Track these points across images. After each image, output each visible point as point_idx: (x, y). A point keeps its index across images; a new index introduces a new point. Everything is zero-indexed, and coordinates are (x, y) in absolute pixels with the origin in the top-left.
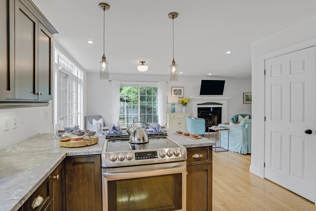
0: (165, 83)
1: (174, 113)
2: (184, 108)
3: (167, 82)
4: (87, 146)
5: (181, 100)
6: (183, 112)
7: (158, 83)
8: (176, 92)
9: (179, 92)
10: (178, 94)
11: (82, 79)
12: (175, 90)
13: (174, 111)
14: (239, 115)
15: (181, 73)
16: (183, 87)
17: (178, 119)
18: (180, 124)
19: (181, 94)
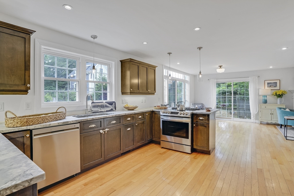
0: (257, 78)
1: (265, 104)
2: (279, 99)
3: (259, 77)
4: (161, 109)
5: (274, 92)
6: (277, 104)
7: (249, 78)
8: (270, 85)
9: (274, 85)
10: (273, 86)
11: (189, 81)
12: (268, 84)
13: (265, 102)
15: (271, 67)
16: (279, 80)
17: (270, 110)
18: (273, 114)
19: (276, 87)
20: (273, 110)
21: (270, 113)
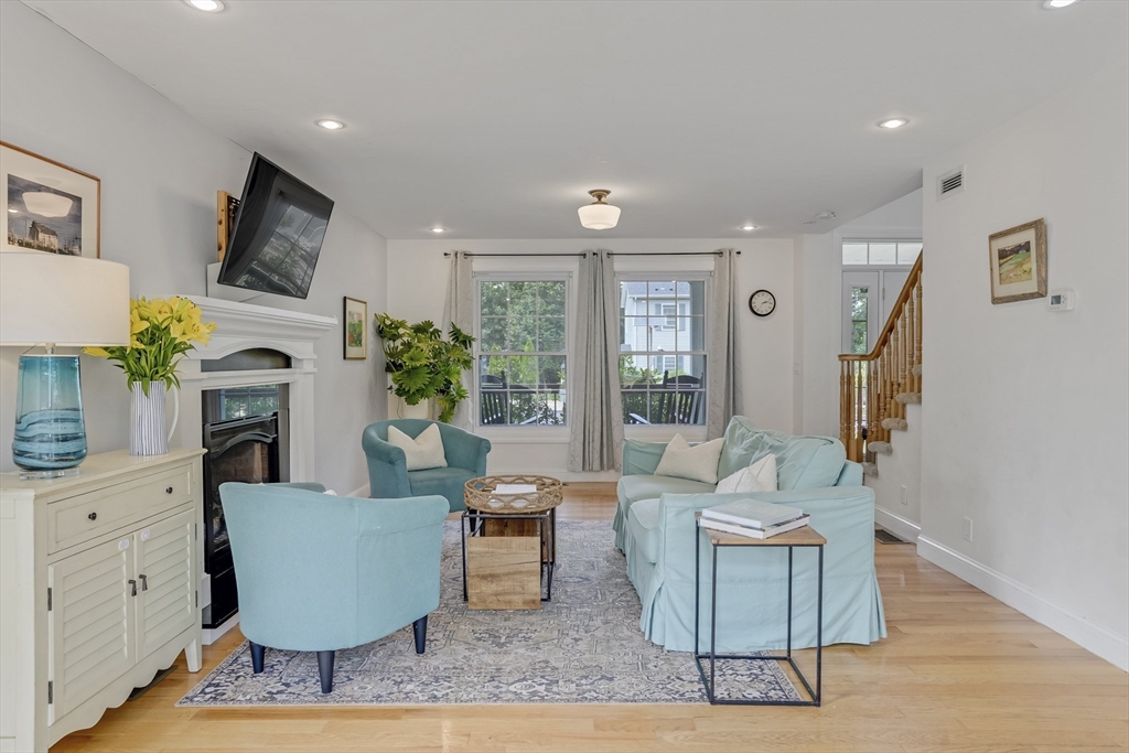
8: (30, 211)
10: (54, 242)
12: (16, 192)
14: (392, 429)
16: (98, 180)
17: (127, 541)
18: (145, 588)
19: (76, 250)
20: (144, 535)
21: (125, 582)
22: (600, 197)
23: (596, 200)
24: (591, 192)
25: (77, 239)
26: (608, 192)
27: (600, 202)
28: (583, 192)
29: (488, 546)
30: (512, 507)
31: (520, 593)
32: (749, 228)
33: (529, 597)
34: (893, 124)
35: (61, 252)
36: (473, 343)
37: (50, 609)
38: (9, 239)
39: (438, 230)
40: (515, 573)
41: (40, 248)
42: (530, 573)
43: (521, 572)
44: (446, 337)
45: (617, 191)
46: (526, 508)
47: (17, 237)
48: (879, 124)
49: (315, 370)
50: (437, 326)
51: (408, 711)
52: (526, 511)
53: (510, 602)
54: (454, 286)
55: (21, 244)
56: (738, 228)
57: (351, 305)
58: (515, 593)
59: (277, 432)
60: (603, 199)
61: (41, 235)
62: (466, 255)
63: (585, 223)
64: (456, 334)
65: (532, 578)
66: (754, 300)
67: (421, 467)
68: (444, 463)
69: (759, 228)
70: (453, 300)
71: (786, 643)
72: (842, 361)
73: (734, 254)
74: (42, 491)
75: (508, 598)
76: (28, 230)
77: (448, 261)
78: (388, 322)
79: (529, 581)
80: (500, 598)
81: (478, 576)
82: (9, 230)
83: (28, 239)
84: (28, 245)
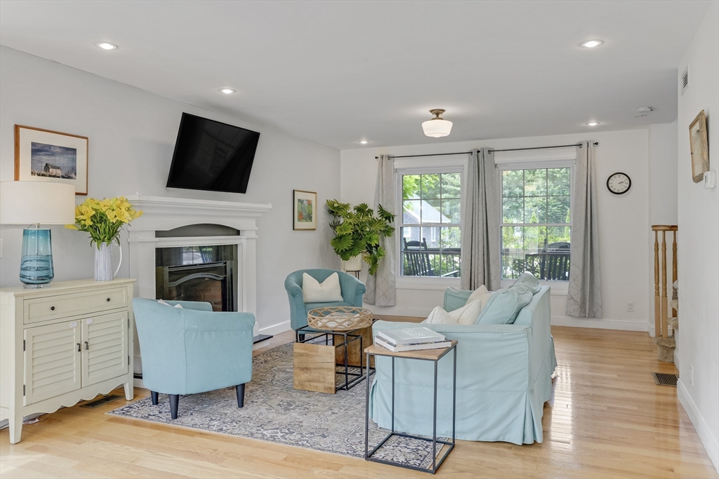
2: (102, 254)
8: (45, 159)
10: (59, 172)
12: (37, 150)
14: (305, 275)
16: (87, 138)
17: (76, 323)
18: (87, 348)
19: (73, 175)
20: (89, 321)
21: (75, 344)
22: (437, 114)
23: (435, 116)
24: (431, 111)
25: (74, 170)
26: (443, 111)
27: (438, 118)
28: (425, 111)
29: (305, 349)
30: (327, 327)
31: (323, 382)
32: (593, 124)
33: (328, 385)
34: (592, 44)
35: (63, 177)
36: (395, 219)
37: (24, 350)
38: (32, 173)
39: (364, 142)
40: (319, 369)
41: (50, 176)
42: (328, 369)
43: (323, 368)
44: (376, 215)
45: (450, 110)
46: (336, 328)
47: (37, 172)
48: (580, 45)
49: (257, 237)
50: (371, 207)
51: (201, 434)
52: (335, 330)
53: (317, 387)
54: (381, 180)
55: (39, 175)
56: (584, 125)
57: (298, 196)
58: (319, 382)
59: (226, 274)
60: (440, 116)
61: (51, 170)
62: (389, 157)
63: (427, 133)
64: (382, 212)
65: (330, 373)
66: (610, 181)
67: (322, 301)
68: (341, 299)
69: (601, 123)
70: (380, 189)
71: (452, 434)
72: (656, 231)
73: (591, 145)
74: (17, 293)
75: (315, 384)
76: (43, 168)
77: (377, 162)
78: (336, 205)
79: (328, 375)
80: (312, 384)
81: (299, 368)
82: (32, 168)
83: (43, 172)
84: (43, 175)
